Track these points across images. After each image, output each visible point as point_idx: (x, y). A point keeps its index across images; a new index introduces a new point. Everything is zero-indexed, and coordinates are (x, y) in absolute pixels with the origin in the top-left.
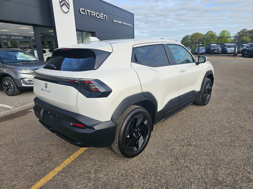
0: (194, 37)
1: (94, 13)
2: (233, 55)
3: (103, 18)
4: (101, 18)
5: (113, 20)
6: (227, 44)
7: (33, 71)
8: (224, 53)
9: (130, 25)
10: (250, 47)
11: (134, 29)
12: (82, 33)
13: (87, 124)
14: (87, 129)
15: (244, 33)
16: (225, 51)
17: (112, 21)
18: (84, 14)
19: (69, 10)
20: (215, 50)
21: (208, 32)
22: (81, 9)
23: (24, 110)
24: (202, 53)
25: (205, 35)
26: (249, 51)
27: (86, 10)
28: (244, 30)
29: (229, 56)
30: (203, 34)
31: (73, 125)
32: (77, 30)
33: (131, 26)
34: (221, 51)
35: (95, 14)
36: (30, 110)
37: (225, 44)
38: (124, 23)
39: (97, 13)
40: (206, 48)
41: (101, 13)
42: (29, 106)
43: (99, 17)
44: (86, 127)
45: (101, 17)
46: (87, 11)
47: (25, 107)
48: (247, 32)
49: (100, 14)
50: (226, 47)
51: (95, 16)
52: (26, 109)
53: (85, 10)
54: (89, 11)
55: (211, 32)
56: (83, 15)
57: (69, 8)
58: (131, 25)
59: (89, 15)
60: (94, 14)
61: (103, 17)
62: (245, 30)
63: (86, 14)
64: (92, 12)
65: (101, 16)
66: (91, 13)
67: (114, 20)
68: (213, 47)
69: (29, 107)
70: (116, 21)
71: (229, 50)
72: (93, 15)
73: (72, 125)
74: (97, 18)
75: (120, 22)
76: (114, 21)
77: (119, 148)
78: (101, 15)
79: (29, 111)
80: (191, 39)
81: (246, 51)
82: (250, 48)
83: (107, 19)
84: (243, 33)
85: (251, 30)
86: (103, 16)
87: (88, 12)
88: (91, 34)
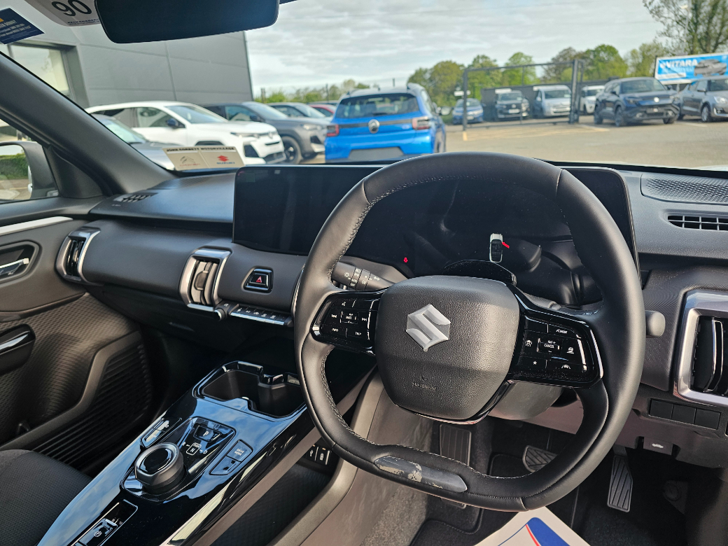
0: (439, 74)
2: (567, 119)
6: (543, 89)
8: (536, 117)
15: (568, 59)
16: (539, 109)
20: (509, 107)
21: (475, 60)
24: (475, 119)
25: (469, 66)
26: (619, 106)
28: (568, 53)
29: (555, 123)
30: (462, 66)
34: (527, 111)
37: (535, 89)
40: (481, 102)
48: (575, 56)
50: (541, 97)
55: (484, 57)
62: (569, 50)
68: (505, 97)
71: (551, 106)
80: (431, 80)
81: (605, 107)
84: (565, 59)
88: (57, 53)
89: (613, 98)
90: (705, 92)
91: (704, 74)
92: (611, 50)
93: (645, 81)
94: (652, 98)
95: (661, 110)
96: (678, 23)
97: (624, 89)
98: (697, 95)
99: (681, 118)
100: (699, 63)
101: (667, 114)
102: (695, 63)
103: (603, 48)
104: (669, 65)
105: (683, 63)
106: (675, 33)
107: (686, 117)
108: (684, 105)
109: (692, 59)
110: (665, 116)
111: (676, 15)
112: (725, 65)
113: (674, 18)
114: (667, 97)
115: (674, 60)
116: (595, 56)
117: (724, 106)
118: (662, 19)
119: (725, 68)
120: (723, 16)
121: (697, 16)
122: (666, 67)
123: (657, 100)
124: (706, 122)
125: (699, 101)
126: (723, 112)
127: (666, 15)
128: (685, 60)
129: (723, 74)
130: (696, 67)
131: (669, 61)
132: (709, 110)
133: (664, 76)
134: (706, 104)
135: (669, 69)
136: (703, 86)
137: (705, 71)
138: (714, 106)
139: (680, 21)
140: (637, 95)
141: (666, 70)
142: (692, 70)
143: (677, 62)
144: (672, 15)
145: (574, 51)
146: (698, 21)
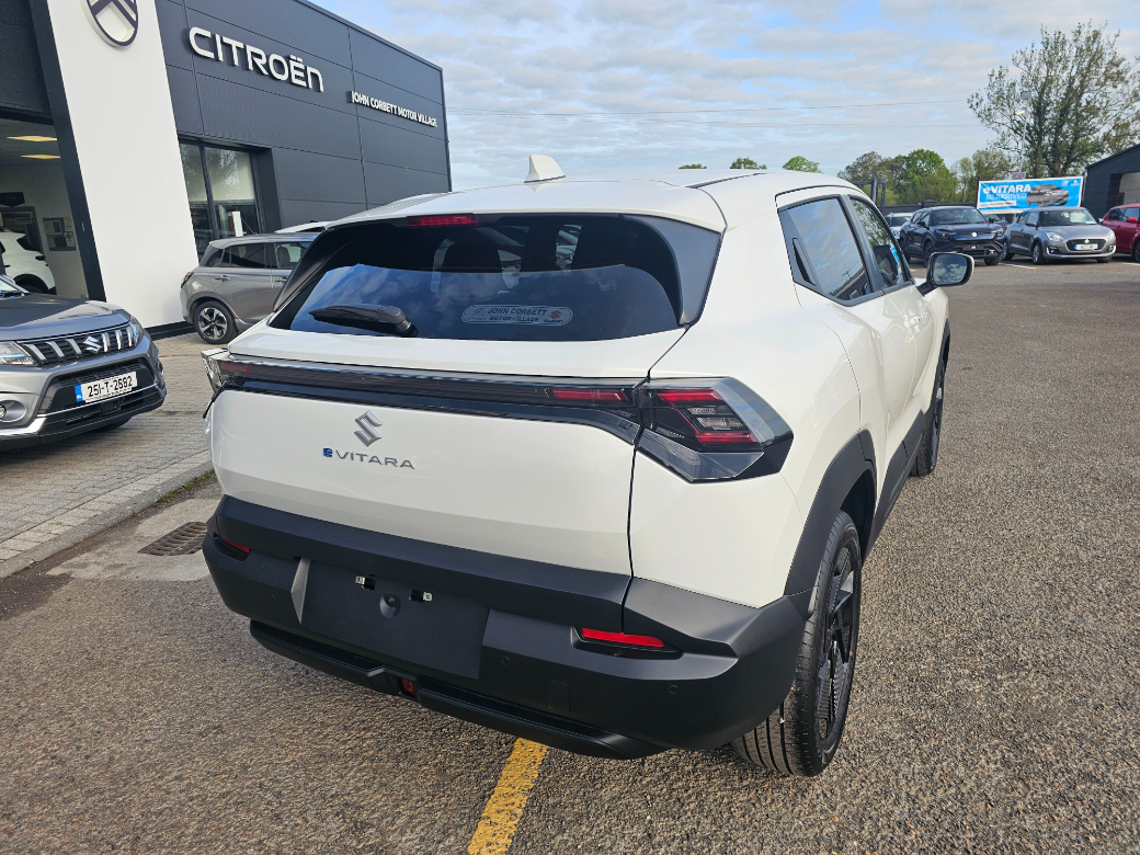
1: (259, 56)
3: (304, 84)
4: (295, 81)
5: (349, 95)
7: (22, 353)
9: (430, 122)
10: (933, 223)
11: (447, 142)
12: (202, 149)
13: (692, 629)
14: (686, 655)
15: (871, 168)
17: (345, 99)
18: (211, 55)
19: (135, 32)
21: (734, 164)
22: (194, 31)
23: (12, 571)
26: (928, 240)
27: (218, 38)
28: (871, 159)
31: (587, 639)
32: (182, 139)
33: (433, 124)
35: (264, 61)
36: (56, 572)
38: (401, 112)
39: (273, 57)
41: (292, 57)
42: (35, 549)
43: (283, 73)
44: (676, 644)
45: (297, 77)
46: (222, 42)
47: (13, 554)
48: (880, 165)
49: (288, 59)
51: (265, 72)
52: (21, 564)
53: (214, 37)
54: (235, 44)
55: (746, 162)
56: (202, 60)
57: (135, 24)
58: (432, 122)
59: (236, 63)
60: (260, 62)
61: (302, 75)
62: (871, 156)
63: (221, 58)
64: (250, 49)
65: (294, 72)
66: (242, 52)
67: (354, 95)
69: (40, 556)
70: (364, 99)
72: (254, 62)
73: (579, 645)
74: (274, 81)
75: (384, 106)
76: (358, 97)
77: (795, 734)
78: (296, 68)
79: (53, 578)
81: (913, 241)
82: (932, 229)
83: (322, 89)
84: (866, 168)
85: (893, 157)
86: (305, 71)
87: (227, 47)
88: (246, 157)
89: (922, 230)
90: (1037, 227)
91: (1039, 203)
92: (932, 159)
93: (961, 210)
94: (969, 232)
95: (981, 247)
96: (1015, 132)
97: (935, 219)
98: (1028, 230)
99: (1009, 259)
100: (1034, 189)
101: (988, 252)
102: (1028, 188)
103: (920, 155)
104: (994, 191)
105: (1012, 188)
106: (1012, 144)
107: (1016, 257)
108: (1012, 242)
109: (1024, 184)
110: (985, 255)
111: (1012, 121)
112: (1066, 193)
113: (1009, 125)
114: (988, 231)
115: (1002, 184)
116: (908, 166)
117: (1058, 245)
118: (994, 125)
119: (1067, 196)
120: (1076, 124)
121: (1041, 124)
122: (991, 192)
123: (974, 235)
124: (1037, 264)
125: (1028, 236)
126: (1057, 251)
127: (999, 120)
128: (1015, 184)
129: (1063, 204)
130: (1029, 194)
131: (994, 185)
132: (1041, 251)
133: (988, 204)
134: (1037, 241)
135: (995, 195)
136: (1034, 219)
137: (1041, 199)
138: (1046, 243)
139: (1018, 129)
140: (950, 228)
141: (991, 197)
142: (1024, 197)
143: (1005, 187)
144: (1007, 120)
145: (880, 157)
146: (1042, 130)
